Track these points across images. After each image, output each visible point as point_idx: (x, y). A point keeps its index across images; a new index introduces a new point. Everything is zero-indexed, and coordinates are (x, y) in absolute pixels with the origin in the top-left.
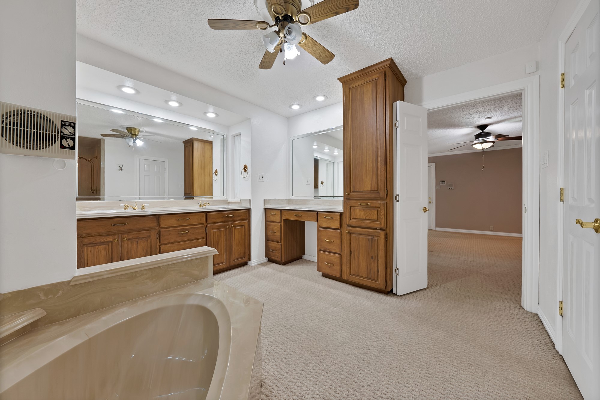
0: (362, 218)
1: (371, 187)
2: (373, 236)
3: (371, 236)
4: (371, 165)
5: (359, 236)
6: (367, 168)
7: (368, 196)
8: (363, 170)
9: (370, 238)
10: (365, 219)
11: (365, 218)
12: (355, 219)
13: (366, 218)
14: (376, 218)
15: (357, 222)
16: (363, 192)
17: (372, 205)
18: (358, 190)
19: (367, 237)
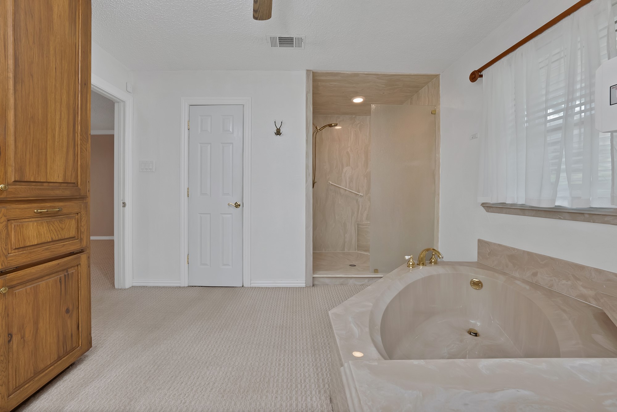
0: (43, 240)
1: (65, 176)
2: (67, 270)
3: (63, 270)
4: (65, 133)
5: (33, 285)
6: (56, 137)
7: (58, 193)
8: (47, 137)
9: (62, 275)
10: (53, 241)
11: (52, 238)
12: (21, 250)
13: (54, 239)
14: (73, 233)
15: (30, 253)
16: (45, 184)
17: (65, 211)
18: (32, 180)
19: (56, 277)
